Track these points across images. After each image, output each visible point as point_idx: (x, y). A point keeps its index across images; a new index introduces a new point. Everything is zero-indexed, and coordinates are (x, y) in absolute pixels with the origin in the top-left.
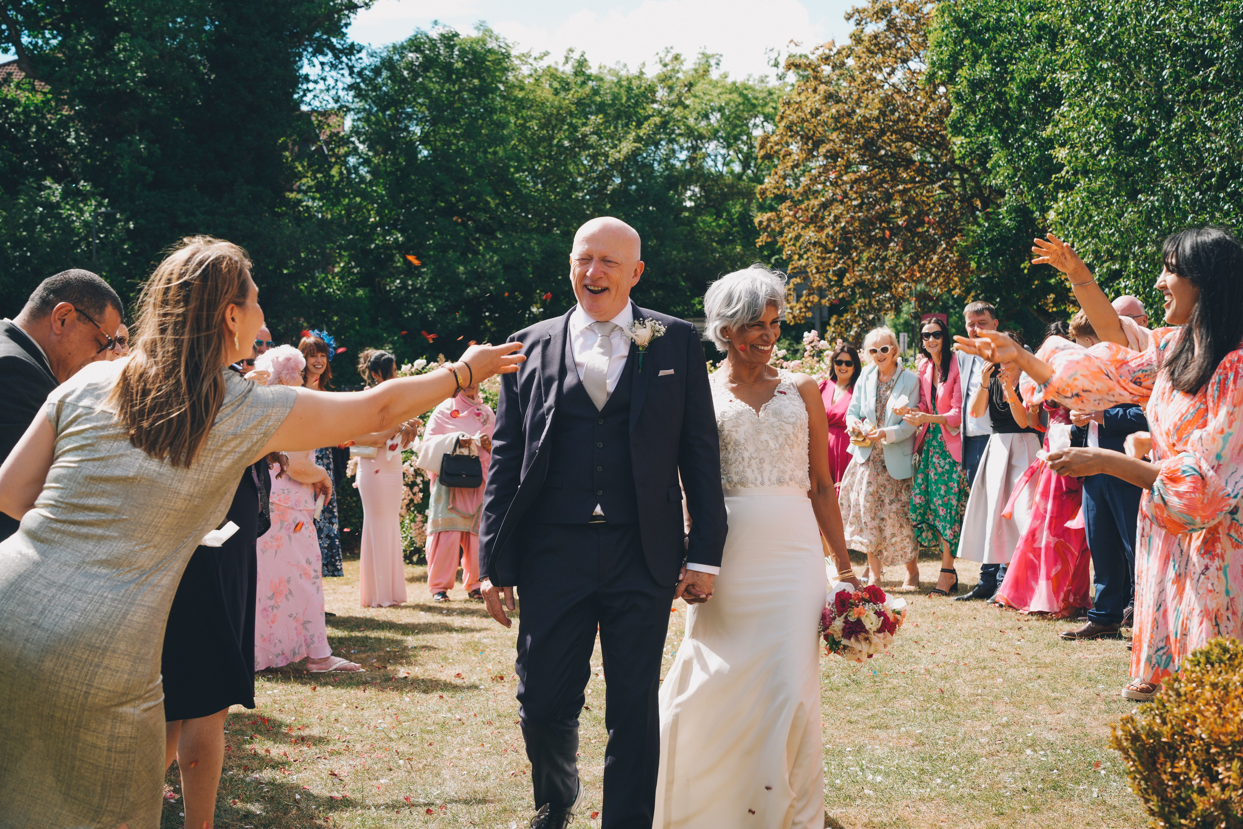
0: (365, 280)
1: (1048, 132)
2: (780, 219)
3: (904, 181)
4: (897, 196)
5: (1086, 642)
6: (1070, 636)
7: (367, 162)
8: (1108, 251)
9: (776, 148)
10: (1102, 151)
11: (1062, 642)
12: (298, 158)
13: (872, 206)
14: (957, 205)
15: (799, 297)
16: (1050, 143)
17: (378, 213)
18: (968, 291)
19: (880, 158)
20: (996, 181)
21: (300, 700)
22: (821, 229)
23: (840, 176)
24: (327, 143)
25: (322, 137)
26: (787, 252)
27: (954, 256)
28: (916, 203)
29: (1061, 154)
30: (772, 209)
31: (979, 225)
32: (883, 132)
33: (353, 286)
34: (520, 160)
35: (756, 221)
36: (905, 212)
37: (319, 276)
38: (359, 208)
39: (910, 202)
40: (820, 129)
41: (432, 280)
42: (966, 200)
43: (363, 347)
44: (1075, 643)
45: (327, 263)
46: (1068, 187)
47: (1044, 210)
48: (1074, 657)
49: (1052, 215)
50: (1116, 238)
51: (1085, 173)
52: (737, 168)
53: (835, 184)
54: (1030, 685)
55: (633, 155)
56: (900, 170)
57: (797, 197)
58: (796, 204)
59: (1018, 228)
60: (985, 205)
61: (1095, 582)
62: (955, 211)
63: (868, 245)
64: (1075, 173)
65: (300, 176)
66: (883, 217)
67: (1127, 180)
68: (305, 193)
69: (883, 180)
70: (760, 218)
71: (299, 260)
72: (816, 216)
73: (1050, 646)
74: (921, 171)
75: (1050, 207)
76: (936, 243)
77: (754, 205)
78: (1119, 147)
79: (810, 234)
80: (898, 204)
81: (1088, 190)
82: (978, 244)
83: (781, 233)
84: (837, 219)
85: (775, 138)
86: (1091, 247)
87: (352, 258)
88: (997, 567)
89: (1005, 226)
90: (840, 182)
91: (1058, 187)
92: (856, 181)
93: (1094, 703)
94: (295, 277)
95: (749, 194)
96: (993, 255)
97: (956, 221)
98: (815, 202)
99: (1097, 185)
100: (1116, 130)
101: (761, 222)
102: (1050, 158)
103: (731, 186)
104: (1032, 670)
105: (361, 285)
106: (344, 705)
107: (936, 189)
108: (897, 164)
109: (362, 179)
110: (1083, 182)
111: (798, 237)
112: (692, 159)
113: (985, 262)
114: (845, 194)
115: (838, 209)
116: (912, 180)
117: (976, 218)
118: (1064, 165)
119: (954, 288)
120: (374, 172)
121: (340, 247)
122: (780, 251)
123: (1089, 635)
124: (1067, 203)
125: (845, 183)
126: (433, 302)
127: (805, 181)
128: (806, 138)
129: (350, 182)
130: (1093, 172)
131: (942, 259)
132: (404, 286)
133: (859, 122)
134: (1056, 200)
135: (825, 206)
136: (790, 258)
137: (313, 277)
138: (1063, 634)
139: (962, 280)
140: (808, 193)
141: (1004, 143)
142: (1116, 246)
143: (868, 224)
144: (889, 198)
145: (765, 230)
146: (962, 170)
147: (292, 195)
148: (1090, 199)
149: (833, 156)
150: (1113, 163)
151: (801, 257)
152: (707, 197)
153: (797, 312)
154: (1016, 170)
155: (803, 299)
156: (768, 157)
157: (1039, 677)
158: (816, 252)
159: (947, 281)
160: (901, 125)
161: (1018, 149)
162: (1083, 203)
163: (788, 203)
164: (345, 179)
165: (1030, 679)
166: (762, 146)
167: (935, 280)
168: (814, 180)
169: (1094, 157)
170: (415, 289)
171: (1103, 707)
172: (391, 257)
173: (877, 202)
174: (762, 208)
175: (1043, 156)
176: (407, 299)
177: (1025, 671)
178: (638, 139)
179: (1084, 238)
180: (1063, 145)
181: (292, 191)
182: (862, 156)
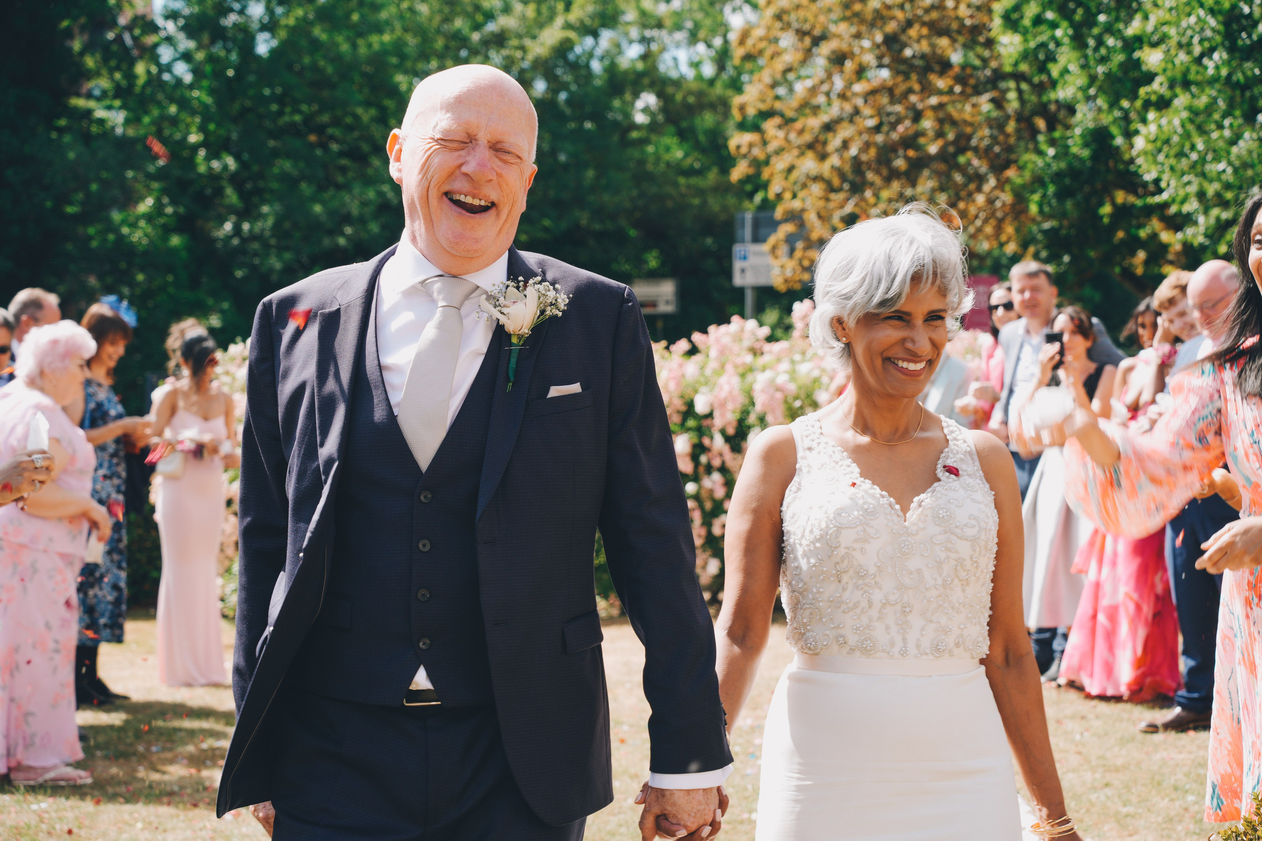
0: (183, 224)
1: (1134, 28)
2: (765, 143)
3: (940, 93)
4: (929, 114)
5: (1172, 735)
6: (1153, 728)
7: (186, 57)
8: (1218, 195)
9: (763, 45)
10: (1209, 52)
11: (1141, 736)
12: (87, 49)
13: (893, 126)
14: (1011, 127)
15: (792, 251)
16: (1138, 41)
17: (202, 129)
18: (1025, 245)
19: (905, 61)
20: (1064, 93)
21: (77, 818)
22: (823, 157)
23: (849, 85)
24: (129, 28)
25: (122, 21)
26: (775, 188)
27: (1006, 197)
28: (954, 123)
29: (1152, 58)
30: (756, 128)
31: (1040, 153)
32: (909, 24)
33: (167, 231)
34: (403, 57)
35: (732, 144)
36: (940, 134)
37: (116, 216)
38: (174, 121)
39: (945, 120)
40: (822, 18)
41: (277, 225)
42: (1024, 119)
43: (178, 316)
44: (1160, 737)
45: (129, 199)
46: (1163, 104)
47: (1129, 135)
48: (1157, 757)
49: (1140, 143)
50: (1229, 176)
51: (1186, 84)
52: (708, 70)
53: (843, 96)
54: (1093, 797)
55: (563, 49)
56: (933, 77)
57: (790, 114)
58: (788, 122)
59: (1094, 157)
60: (1051, 127)
61: (1185, 653)
62: (1008, 136)
63: (888, 180)
64: (1171, 87)
65: (89, 75)
66: (910, 142)
67: (1243, 95)
68: (98, 99)
69: (910, 91)
70: (739, 140)
71: (88, 194)
72: (816, 140)
73: (1123, 742)
74: (960, 79)
75: (1137, 132)
76: (980, 179)
77: (730, 125)
78: (1232, 49)
79: (809, 164)
80: (927, 124)
81: (1190, 108)
82: (1038, 181)
83: (767, 162)
84: (845, 145)
85: (759, 32)
86: (1193, 189)
87: (165, 191)
88: (1053, 631)
89: (1076, 157)
90: (849, 94)
91: (1147, 105)
92: (873, 92)
93: (1180, 821)
94: (84, 218)
95: (723, 106)
96: (1061, 195)
97: (1009, 149)
98: (814, 123)
99: (1203, 101)
100: (1227, 24)
101: (738, 147)
102: (1138, 63)
103: (700, 94)
104: (1098, 776)
105: (178, 230)
106: (139, 825)
107: (984, 103)
108: (927, 69)
109: (179, 81)
110: (1182, 100)
111: (791, 169)
112: (644, 57)
113: (1049, 204)
114: (857, 112)
115: (845, 131)
116: (950, 91)
117: (1036, 143)
118: (1156, 75)
119: (1007, 242)
120: (197, 72)
121: (150, 177)
122: (765, 186)
123: (1178, 726)
124: (1160, 126)
125: (855, 95)
126: (279, 257)
127: (800, 88)
128: (801, 34)
129: (162, 84)
130: (1198, 84)
131: (991, 201)
132: (237, 230)
133: (877, 11)
134: (1144, 121)
135: (828, 127)
136: (779, 197)
137: (108, 221)
138: (1143, 725)
139: (1018, 230)
140: (807, 107)
141: (1078, 41)
142: (1228, 186)
143: (886, 153)
144: (917, 116)
145: (745, 156)
146: (1018, 77)
147: (80, 103)
148: (1191, 121)
149: (838, 59)
150: (1224, 72)
151: (794, 196)
152: (664, 110)
153: (789, 273)
154: (1093, 79)
155: (798, 254)
156: (749, 57)
157: (1107, 785)
158: (817, 189)
159: (999, 229)
160: (934, 15)
161: (1096, 49)
162: (1183, 126)
163: (777, 120)
164: (154, 81)
165: (1094, 789)
166: (742, 42)
167: (979, 230)
168: (813, 90)
169: (1198, 61)
170: (253, 237)
171: (1191, 827)
172: (219, 192)
173: (899, 121)
174: (742, 126)
175: (1129, 58)
176: (241, 251)
177: (1088, 776)
178: (568, 26)
179: (1183, 174)
180: (1154, 45)
181: (78, 95)
182: (880, 58)
